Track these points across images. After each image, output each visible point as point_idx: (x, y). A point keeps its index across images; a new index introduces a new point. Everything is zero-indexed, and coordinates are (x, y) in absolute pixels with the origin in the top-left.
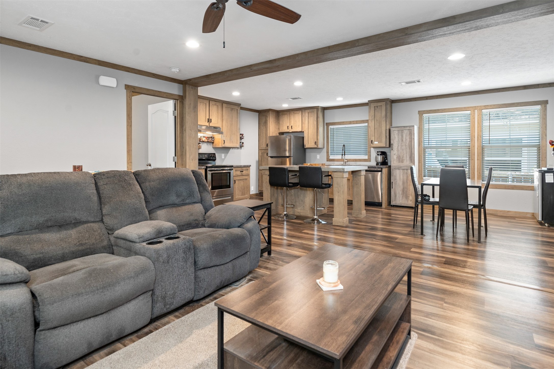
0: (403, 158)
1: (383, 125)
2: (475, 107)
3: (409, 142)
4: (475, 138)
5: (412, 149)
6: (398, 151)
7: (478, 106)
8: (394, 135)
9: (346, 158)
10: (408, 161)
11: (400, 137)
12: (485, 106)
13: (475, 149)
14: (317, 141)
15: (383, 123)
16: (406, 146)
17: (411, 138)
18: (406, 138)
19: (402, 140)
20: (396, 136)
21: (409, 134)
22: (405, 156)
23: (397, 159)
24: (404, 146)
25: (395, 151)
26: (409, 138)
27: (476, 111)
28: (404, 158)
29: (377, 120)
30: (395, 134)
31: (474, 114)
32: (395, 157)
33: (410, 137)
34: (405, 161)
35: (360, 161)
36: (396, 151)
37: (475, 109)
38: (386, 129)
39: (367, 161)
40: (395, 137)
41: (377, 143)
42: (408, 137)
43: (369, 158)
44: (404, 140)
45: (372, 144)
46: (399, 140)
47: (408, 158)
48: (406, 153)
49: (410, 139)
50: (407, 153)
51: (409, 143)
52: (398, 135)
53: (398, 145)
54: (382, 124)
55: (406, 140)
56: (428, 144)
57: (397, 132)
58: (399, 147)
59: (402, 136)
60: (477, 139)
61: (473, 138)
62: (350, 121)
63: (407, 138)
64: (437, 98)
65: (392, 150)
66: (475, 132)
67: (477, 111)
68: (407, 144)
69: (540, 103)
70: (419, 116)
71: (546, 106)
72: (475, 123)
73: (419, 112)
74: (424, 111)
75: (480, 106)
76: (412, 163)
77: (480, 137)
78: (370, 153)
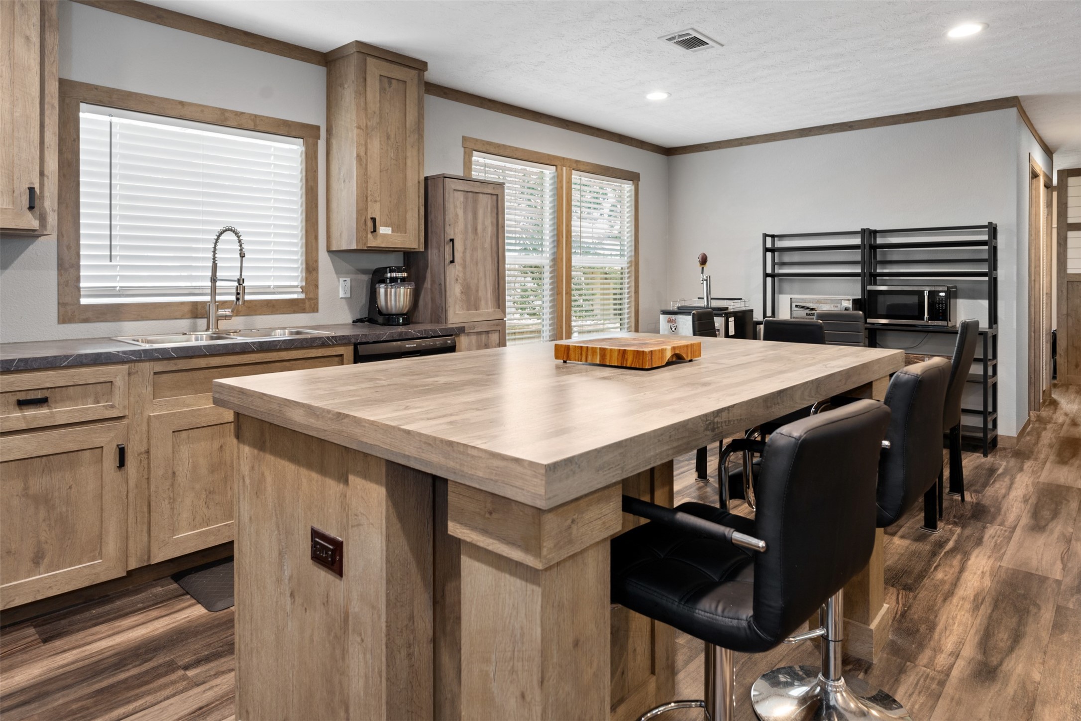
0: (477, 291)
2: (563, 159)
3: (491, 238)
4: (563, 237)
5: (500, 262)
6: (465, 266)
7: (567, 159)
9: (218, 298)
10: (492, 301)
11: (470, 215)
12: (577, 162)
13: (563, 266)
14: (42, 185)
15: (408, 153)
16: (483, 249)
17: (497, 225)
18: (483, 224)
19: (475, 230)
20: (460, 212)
21: (492, 210)
22: (482, 283)
23: (464, 296)
24: (479, 251)
25: (459, 266)
26: (492, 224)
27: (564, 168)
28: (482, 293)
30: (455, 204)
31: (562, 176)
32: (458, 289)
33: (494, 221)
34: (483, 303)
35: (272, 313)
36: (461, 269)
37: (563, 166)
38: (415, 182)
39: (303, 311)
40: (457, 215)
41: (388, 231)
42: (489, 221)
43: (311, 295)
44: (480, 227)
45: (370, 236)
46: (467, 226)
47: (491, 292)
48: (485, 276)
49: (495, 229)
50: (488, 276)
51: (491, 242)
52: (465, 209)
53: (467, 244)
54: (407, 157)
55: (484, 230)
57: (458, 197)
58: (469, 250)
59: (475, 214)
60: (566, 241)
61: (561, 237)
62: (223, 111)
63: (486, 224)
65: (452, 262)
66: (563, 223)
67: (566, 169)
68: (488, 244)
69: (633, 177)
70: (465, 152)
71: (638, 185)
72: (563, 201)
73: (464, 139)
74: (477, 140)
75: (571, 160)
76: (499, 308)
77: (569, 237)
78: (314, 272)
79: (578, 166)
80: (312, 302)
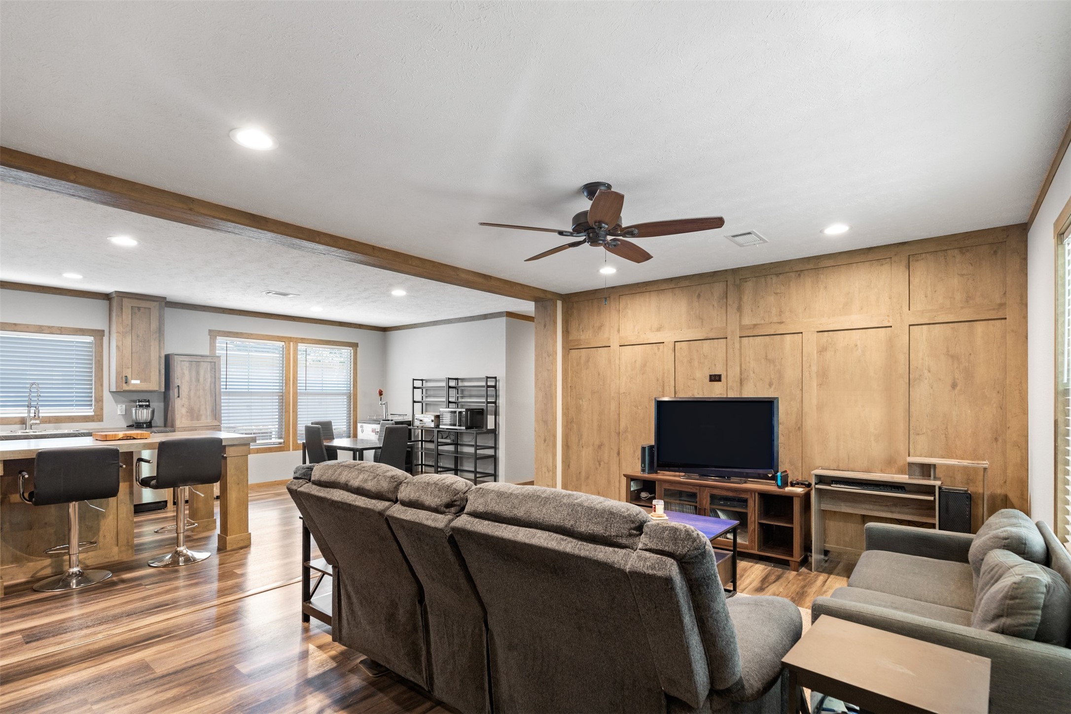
0: (199, 411)
1: (152, 348)
2: (291, 338)
3: (211, 384)
4: (290, 381)
5: (215, 396)
6: (189, 398)
7: (294, 338)
8: (182, 369)
10: (209, 417)
11: (194, 373)
12: (301, 339)
13: (290, 396)
15: (152, 344)
16: (204, 390)
17: (215, 378)
18: (204, 377)
19: (198, 380)
20: (186, 372)
21: (211, 370)
22: (203, 408)
23: (188, 414)
24: (201, 391)
25: (183, 399)
26: (211, 377)
27: (292, 343)
28: (201, 412)
29: (138, 336)
30: (185, 368)
31: (290, 347)
32: (184, 411)
33: (213, 375)
34: (203, 417)
35: (72, 422)
36: (187, 400)
37: (291, 341)
38: (160, 357)
39: (93, 421)
40: (183, 374)
41: (138, 382)
42: (209, 375)
43: (99, 413)
44: (201, 379)
45: (126, 384)
46: (191, 379)
47: (209, 412)
48: (206, 403)
49: (213, 379)
50: (208, 403)
51: (210, 386)
52: (190, 370)
53: (190, 388)
54: (150, 346)
55: (205, 380)
56: (225, 387)
57: (187, 364)
58: (192, 391)
59: (198, 373)
60: (293, 383)
61: (288, 381)
63: (207, 378)
64: (240, 315)
65: (179, 397)
66: (290, 373)
68: (207, 387)
69: (355, 346)
70: (211, 338)
71: (356, 350)
72: (290, 361)
73: (210, 331)
74: (220, 331)
75: (297, 338)
76: (216, 420)
77: (295, 381)
78: (100, 403)
79: (303, 340)
80: (99, 417)
